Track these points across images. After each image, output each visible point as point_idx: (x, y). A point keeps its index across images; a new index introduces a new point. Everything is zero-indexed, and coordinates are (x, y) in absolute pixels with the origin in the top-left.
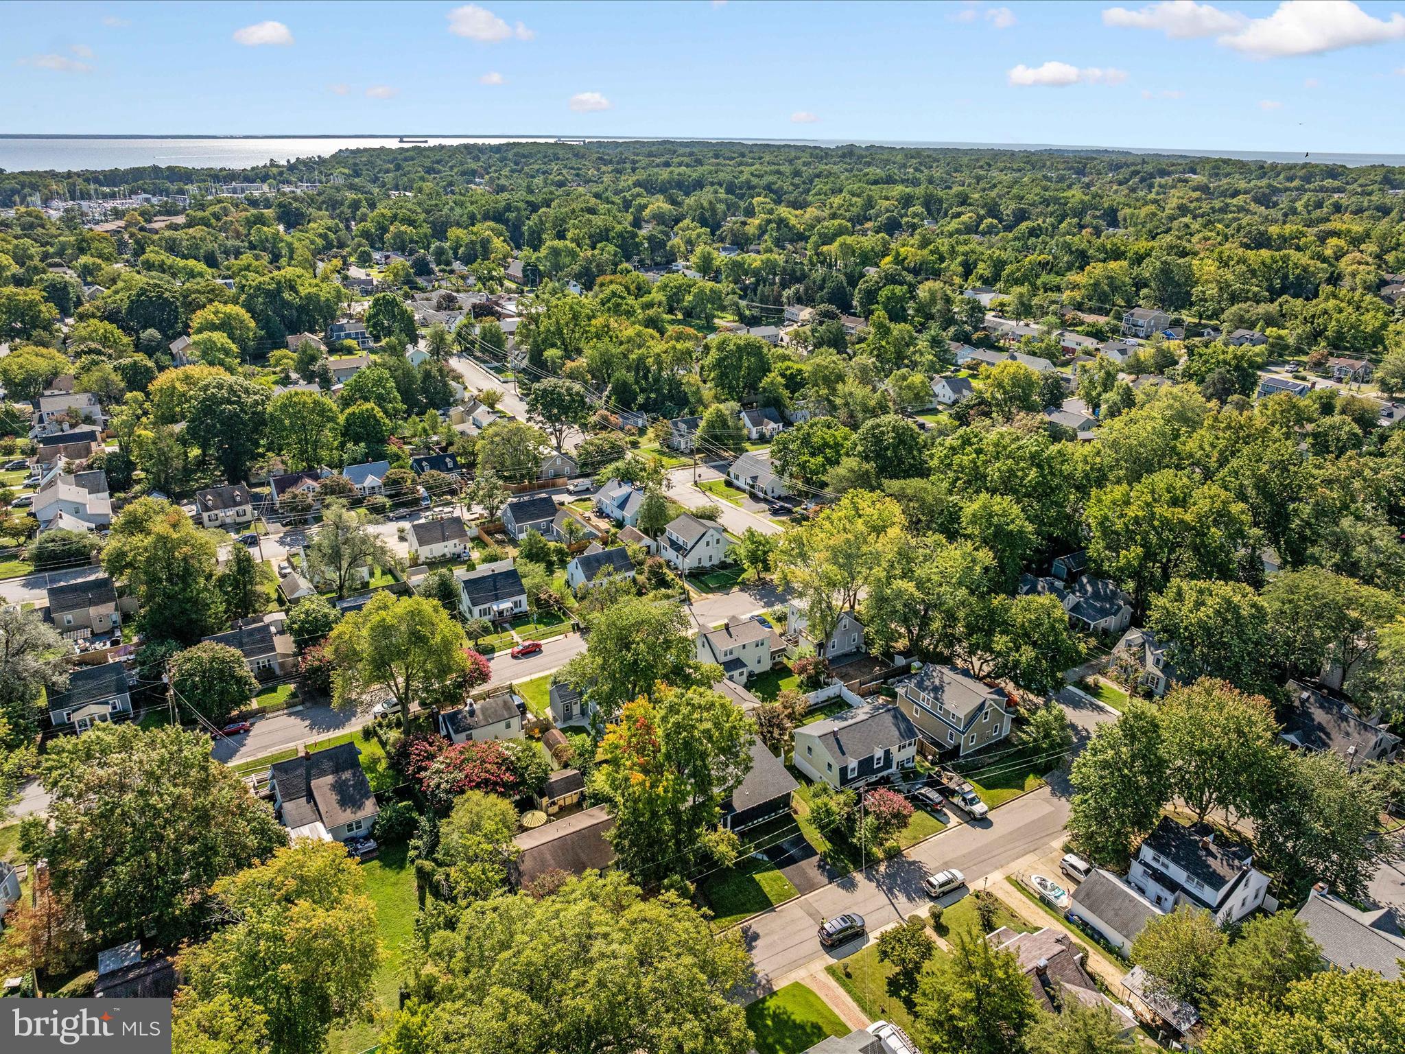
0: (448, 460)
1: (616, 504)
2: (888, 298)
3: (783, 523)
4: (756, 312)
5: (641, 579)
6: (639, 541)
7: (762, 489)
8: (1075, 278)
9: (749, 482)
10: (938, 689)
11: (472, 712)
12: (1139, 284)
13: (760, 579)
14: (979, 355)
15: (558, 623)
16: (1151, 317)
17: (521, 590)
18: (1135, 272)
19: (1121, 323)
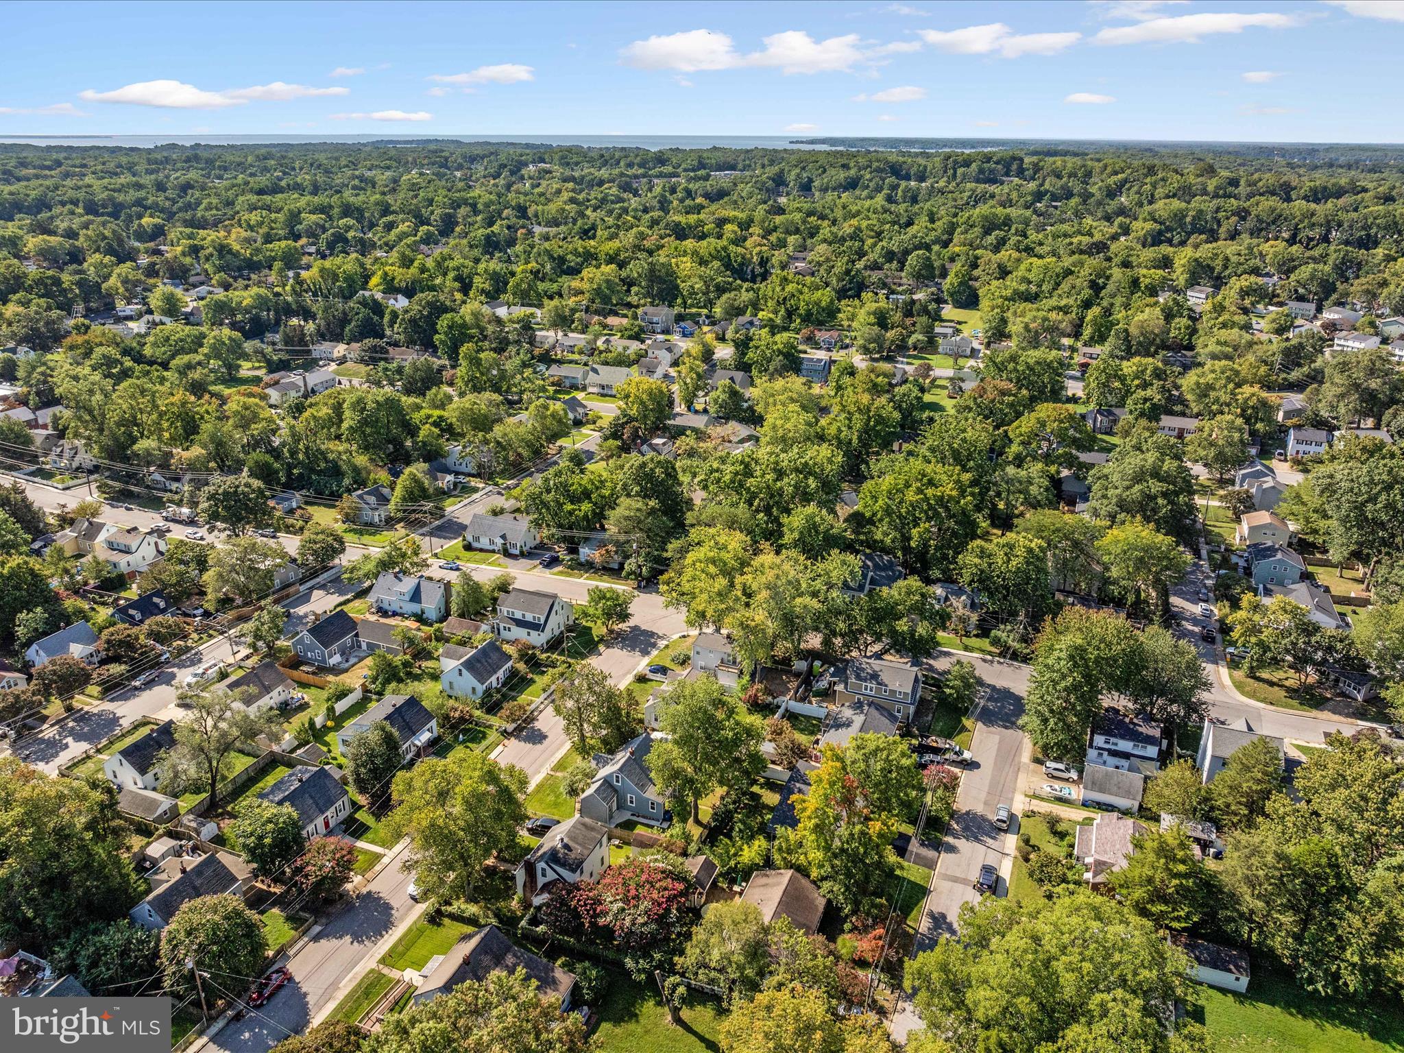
0: (156, 600)
1: (407, 598)
2: (450, 327)
3: (561, 573)
4: (284, 357)
5: (521, 666)
6: (477, 629)
7: (515, 546)
8: (575, 284)
9: (499, 541)
10: (874, 676)
11: (566, 846)
12: (629, 283)
13: (611, 631)
14: (555, 371)
15: (484, 737)
16: (662, 314)
17: (429, 716)
18: (624, 274)
19: (639, 322)
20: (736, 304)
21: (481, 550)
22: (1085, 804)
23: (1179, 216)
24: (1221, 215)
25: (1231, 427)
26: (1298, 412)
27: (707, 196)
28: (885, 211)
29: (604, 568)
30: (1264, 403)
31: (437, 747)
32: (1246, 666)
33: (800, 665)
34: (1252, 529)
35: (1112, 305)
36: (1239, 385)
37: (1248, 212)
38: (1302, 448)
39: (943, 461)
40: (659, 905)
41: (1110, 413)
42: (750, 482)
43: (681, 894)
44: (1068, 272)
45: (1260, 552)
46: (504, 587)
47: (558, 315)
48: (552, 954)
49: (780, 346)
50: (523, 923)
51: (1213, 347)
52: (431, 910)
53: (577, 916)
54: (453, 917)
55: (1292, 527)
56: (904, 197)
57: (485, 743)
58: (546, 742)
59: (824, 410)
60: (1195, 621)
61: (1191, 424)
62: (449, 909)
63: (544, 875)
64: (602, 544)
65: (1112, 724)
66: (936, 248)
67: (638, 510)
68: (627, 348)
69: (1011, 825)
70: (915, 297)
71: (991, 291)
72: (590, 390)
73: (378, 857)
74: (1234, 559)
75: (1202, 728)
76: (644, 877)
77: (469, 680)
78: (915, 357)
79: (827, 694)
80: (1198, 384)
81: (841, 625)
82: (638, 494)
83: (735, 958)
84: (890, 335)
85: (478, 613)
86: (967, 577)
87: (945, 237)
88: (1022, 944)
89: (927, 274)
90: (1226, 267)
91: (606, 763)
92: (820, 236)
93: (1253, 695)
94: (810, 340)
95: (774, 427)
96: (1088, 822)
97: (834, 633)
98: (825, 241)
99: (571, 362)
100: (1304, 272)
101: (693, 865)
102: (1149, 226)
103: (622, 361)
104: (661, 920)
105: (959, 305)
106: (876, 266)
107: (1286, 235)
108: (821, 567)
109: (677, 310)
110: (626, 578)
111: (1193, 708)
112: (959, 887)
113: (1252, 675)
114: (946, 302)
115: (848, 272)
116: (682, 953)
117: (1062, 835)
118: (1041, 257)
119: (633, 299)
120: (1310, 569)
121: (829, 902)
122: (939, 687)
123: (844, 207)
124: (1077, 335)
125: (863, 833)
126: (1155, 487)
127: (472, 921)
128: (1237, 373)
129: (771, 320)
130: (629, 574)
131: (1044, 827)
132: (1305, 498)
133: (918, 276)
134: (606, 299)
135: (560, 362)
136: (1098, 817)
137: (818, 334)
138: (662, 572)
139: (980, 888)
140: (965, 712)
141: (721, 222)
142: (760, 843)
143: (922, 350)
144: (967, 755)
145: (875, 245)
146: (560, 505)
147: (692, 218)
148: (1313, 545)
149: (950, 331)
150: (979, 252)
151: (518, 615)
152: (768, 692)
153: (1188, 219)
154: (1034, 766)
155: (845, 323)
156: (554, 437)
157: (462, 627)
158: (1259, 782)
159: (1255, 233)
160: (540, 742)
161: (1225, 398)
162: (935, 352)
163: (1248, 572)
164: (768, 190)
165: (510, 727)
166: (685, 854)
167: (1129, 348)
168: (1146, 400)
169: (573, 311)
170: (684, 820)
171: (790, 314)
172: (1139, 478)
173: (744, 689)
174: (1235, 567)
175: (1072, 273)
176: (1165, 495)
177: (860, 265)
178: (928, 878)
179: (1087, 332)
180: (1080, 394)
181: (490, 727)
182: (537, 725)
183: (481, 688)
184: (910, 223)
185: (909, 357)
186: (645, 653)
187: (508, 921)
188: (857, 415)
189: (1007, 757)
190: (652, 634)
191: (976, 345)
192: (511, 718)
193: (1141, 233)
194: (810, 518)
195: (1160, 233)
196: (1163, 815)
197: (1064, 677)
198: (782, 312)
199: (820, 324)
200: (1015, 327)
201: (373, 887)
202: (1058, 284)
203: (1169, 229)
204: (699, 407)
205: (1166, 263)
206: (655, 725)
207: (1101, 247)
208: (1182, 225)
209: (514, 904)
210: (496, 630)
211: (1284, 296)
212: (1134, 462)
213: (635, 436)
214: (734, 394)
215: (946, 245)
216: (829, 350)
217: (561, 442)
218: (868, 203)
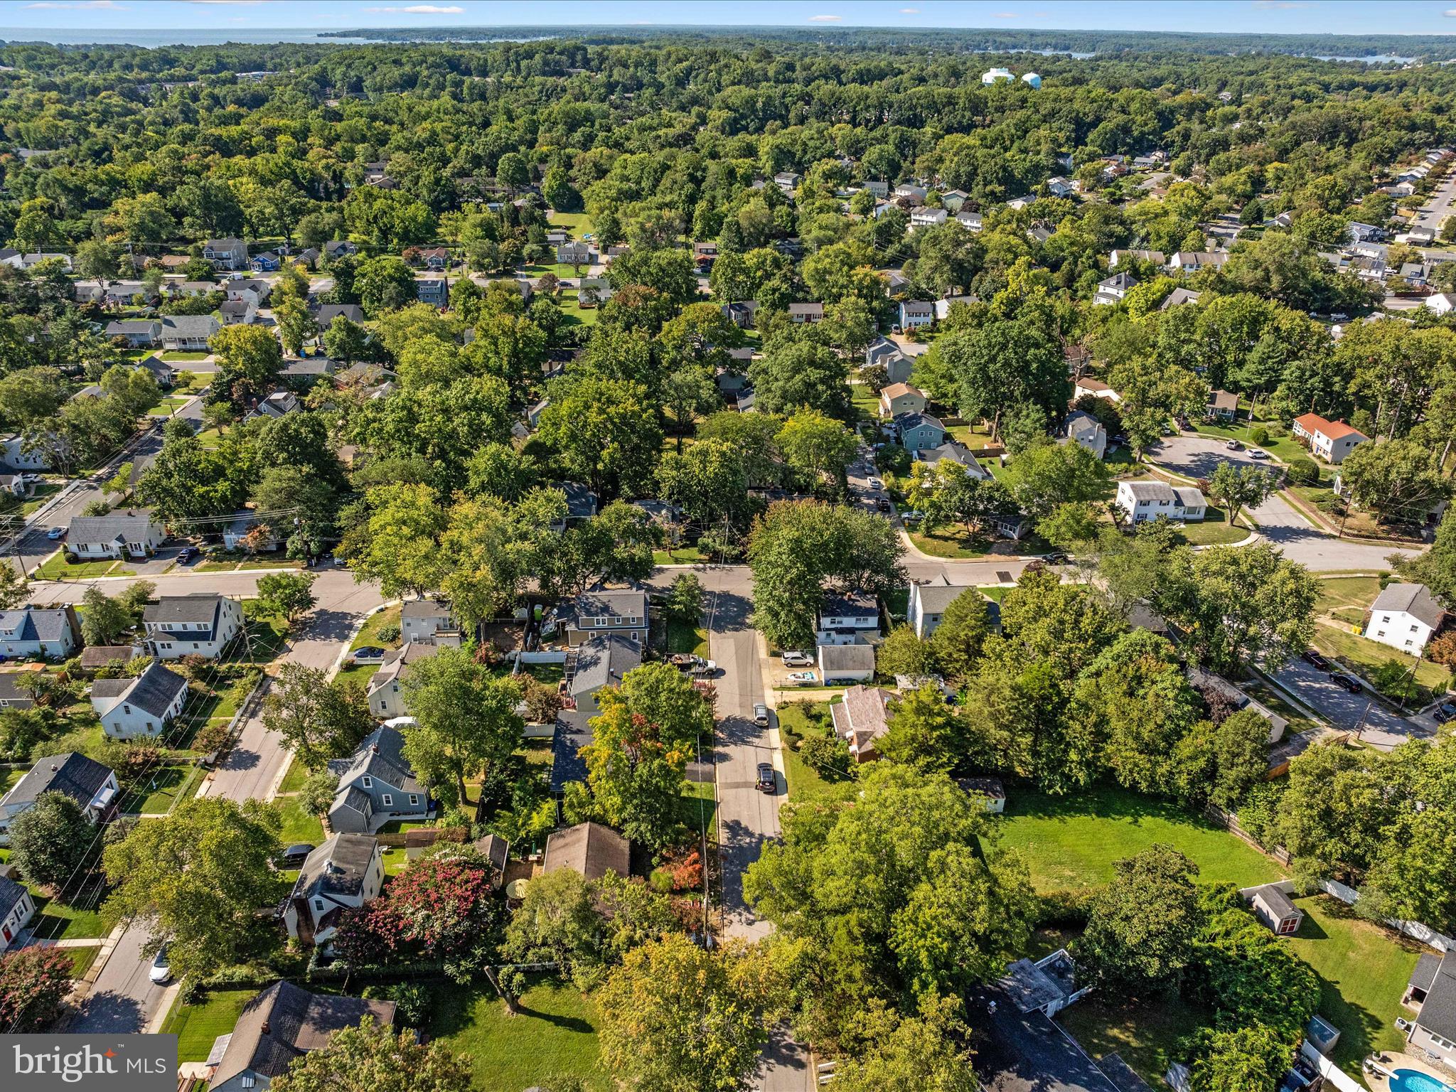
3: (209, 568)
5: (200, 686)
6: (128, 655)
7: (138, 547)
8: (108, 219)
9: (115, 545)
10: (605, 609)
11: (337, 870)
12: (179, 214)
13: (294, 622)
14: (113, 328)
15: (181, 776)
16: (232, 247)
17: (103, 770)
18: (170, 202)
19: (205, 259)
20: (320, 227)
21: (93, 560)
22: (828, 684)
23: (751, 102)
24: (788, 100)
25: (858, 309)
26: (901, 287)
27: (239, 102)
28: (458, 111)
29: (260, 553)
30: (876, 282)
31: (126, 803)
32: (923, 527)
33: (519, 613)
34: (894, 401)
35: (714, 197)
36: (852, 267)
37: (810, 96)
38: (914, 319)
39: (612, 376)
40: (466, 899)
41: (741, 307)
42: (419, 428)
43: (484, 881)
44: (665, 168)
45: (906, 422)
46: (142, 597)
47: (97, 259)
48: (355, 988)
49: (392, 271)
50: (311, 966)
51: (816, 233)
52: (190, 988)
53: (379, 939)
54: (218, 987)
55: (926, 394)
56: (471, 94)
57: (184, 785)
58: (260, 764)
59: (459, 338)
60: (869, 496)
61: (816, 309)
62: (213, 980)
63: (320, 907)
64: (252, 526)
65: (833, 605)
66: (522, 148)
67: (292, 479)
68: (201, 292)
69: (770, 720)
70: (518, 203)
71: (596, 193)
72: (168, 346)
73: (95, 951)
74: (885, 432)
75: (908, 591)
76: (440, 876)
77: (141, 716)
78: (533, 269)
79: (559, 637)
80: (816, 270)
81: (558, 563)
82: (286, 461)
83: (569, 927)
84: (503, 247)
85: (119, 635)
86: (665, 490)
87: (529, 136)
88: (854, 827)
89: (523, 178)
90: (805, 152)
91: (346, 768)
92: (393, 143)
93: (933, 552)
94: (415, 260)
95: (415, 363)
96: (837, 700)
97: (551, 572)
98: (398, 148)
99: (131, 315)
100: (872, 153)
101: (483, 847)
102: (725, 114)
103: (200, 308)
104: (473, 914)
105: (561, 209)
106: (463, 173)
107: (846, 117)
108: (523, 506)
109: (248, 241)
110: (293, 558)
111: (894, 574)
112: (743, 791)
113: (929, 535)
114: (547, 207)
115: (437, 181)
116: (502, 940)
117: (817, 718)
118: (632, 153)
119: (189, 233)
120: (947, 430)
121: (633, 843)
122: (663, 605)
123: (410, 109)
124: (688, 232)
125: (662, 767)
126: (814, 374)
127: (247, 984)
128: (849, 255)
129: (365, 242)
130: (295, 554)
131: (800, 714)
132: (933, 366)
133: (512, 181)
134: (154, 235)
135: (117, 317)
136: (845, 693)
137: (423, 254)
138: (334, 545)
139: (761, 787)
140: (696, 624)
141: (271, 133)
142: (549, 806)
143: (538, 261)
144: (711, 665)
145: (457, 150)
146: (189, 490)
147: (234, 130)
148: (944, 408)
149: (562, 237)
150: (569, 150)
151: (177, 627)
152: (498, 648)
153: (759, 105)
154: (771, 660)
155: (449, 239)
156: (141, 409)
157: (105, 655)
158: (973, 628)
159: (821, 115)
160: (254, 765)
161: (842, 281)
162: (552, 261)
163: (899, 441)
164: (313, 93)
165: (211, 757)
166: (468, 839)
167: (742, 239)
168: (774, 290)
169: (116, 254)
170: (454, 805)
171: (385, 233)
172: (797, 368)
173: (473, 652)
174: (887, 439)
175: (669, 167)
176: (822, 381)
177: (446, 172)
178: (712, 791)
179: (698, 227)
180: (710, 291)
181: (185, 763)
182: (242, 746)
183: (158, 722)
184: (486, 124)
185: (527, 269)
186: (343, 637)
187: (291, 971)
188: (502, 339)
189: (746, 657)
190: (345, 615)
191: (591, 250)
192: (209, 747)
193: (719, 122)
194: (495, 457)
195: (736, 120)
196: (898, 677)
197: (787, 570)
198: (376, 232)
199: (420, 241)
200: (630, 227)
201: (100, 987)
202: (657, 181)
203: (743, 117)
204: (310, 350)
205: (750, 151)
206: (385, 714)
207: (685, 139)
208: (754, 111)
209: (290, 949)
210: (149, 649)
211: (859, 177)
212: (789, 354)
213: (247, 395)
214: (351, 330)
215: (531, 145)
216: (439, 270)
217: (154, 413)
218: (435, 103)
